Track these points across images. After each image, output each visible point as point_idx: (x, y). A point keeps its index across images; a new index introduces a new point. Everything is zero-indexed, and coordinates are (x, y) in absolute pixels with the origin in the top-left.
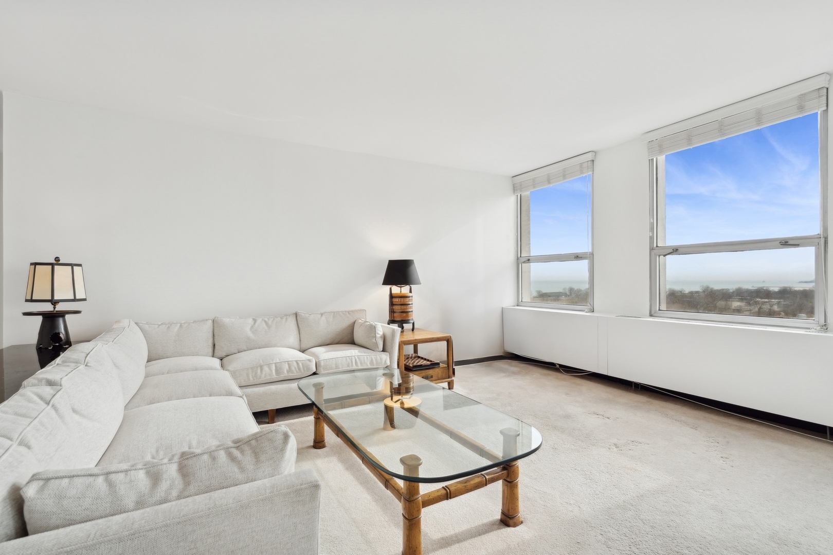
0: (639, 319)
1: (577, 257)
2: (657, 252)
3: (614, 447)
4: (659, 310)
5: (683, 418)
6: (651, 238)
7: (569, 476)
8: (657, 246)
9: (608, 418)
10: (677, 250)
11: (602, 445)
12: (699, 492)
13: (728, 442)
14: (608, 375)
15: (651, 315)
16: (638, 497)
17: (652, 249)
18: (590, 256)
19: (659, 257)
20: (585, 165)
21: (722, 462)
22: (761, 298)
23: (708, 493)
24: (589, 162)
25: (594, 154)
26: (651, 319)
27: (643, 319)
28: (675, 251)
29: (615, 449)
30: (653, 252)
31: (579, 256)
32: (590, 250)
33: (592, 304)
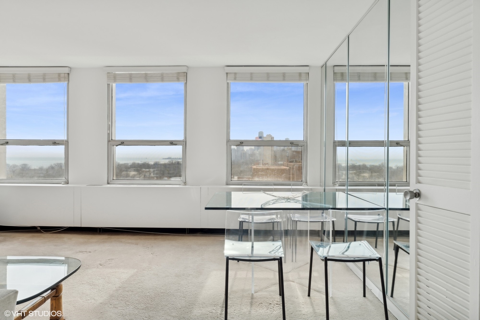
0: (101, 186)
1: (55, 143)
2: (112, 143)
3: (100, 266)
4: (113, 180)
5: (130, 241)
6: (109, 134)
7: (81, 288)
8: (112, 140)
9: (90, 252)
10: (123, 143)
11: (93, 267)
12: (147, 271)
13: (152, 246)
14: (82, 226)
15: (108, 183)
16: (121, 283)
17: (109, 141)
18: (65, 143)
19: (113, 146)
20: (62, 75)
21: (152, 255)
22: (146, 169)
23: (150, 269)
24: (66, 74)
25: (69, 69)
26: (109, 186)
27: (104, 186)
28: (122, 143)
29: (101, 267)
30: (110, 143)
31: (57, 142)
32: (66, 139)
33: (67, 178)
